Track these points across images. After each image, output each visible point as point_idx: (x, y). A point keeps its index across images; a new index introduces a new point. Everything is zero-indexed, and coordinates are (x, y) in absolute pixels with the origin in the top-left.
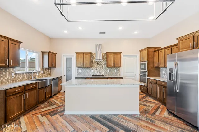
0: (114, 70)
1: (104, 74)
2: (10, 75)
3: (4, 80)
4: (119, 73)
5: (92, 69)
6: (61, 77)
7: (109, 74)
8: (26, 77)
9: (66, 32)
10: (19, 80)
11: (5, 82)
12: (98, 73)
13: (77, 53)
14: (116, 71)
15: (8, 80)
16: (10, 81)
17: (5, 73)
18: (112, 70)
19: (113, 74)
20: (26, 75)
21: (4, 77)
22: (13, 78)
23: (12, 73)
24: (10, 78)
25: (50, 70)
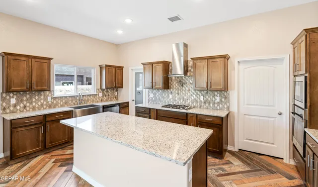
0: (214, 97)
1: (193, 103)
2: (45, 99)
3: (37, 106)
4: (226, 104)
5: (170, 92)
6: (129, 102)
7: (203, 104)
8: (70, 102)
9: (120, 32)
10: (59, 105)
11: (38, 108)
12: (182, 100)
13: (144, 64)
14: (218, 99)
15: (42, 105)
16: (45, 107)
17: (39, 97)
18: (209, 97)
19: (211, 105)
20: (70, 99)
21: (37, 102)
22: (50, 103)
23: (48, 97)
24: (45, 103)
25: (117, 91)
